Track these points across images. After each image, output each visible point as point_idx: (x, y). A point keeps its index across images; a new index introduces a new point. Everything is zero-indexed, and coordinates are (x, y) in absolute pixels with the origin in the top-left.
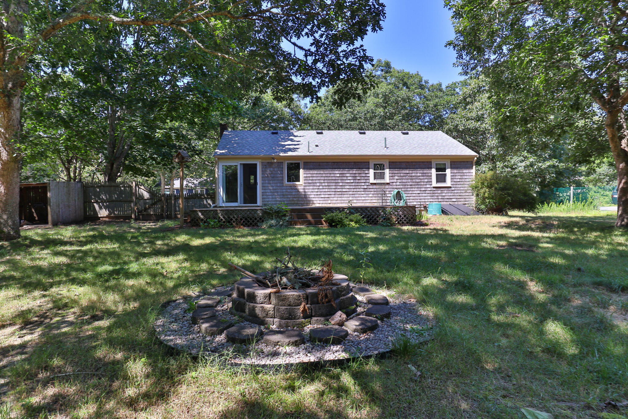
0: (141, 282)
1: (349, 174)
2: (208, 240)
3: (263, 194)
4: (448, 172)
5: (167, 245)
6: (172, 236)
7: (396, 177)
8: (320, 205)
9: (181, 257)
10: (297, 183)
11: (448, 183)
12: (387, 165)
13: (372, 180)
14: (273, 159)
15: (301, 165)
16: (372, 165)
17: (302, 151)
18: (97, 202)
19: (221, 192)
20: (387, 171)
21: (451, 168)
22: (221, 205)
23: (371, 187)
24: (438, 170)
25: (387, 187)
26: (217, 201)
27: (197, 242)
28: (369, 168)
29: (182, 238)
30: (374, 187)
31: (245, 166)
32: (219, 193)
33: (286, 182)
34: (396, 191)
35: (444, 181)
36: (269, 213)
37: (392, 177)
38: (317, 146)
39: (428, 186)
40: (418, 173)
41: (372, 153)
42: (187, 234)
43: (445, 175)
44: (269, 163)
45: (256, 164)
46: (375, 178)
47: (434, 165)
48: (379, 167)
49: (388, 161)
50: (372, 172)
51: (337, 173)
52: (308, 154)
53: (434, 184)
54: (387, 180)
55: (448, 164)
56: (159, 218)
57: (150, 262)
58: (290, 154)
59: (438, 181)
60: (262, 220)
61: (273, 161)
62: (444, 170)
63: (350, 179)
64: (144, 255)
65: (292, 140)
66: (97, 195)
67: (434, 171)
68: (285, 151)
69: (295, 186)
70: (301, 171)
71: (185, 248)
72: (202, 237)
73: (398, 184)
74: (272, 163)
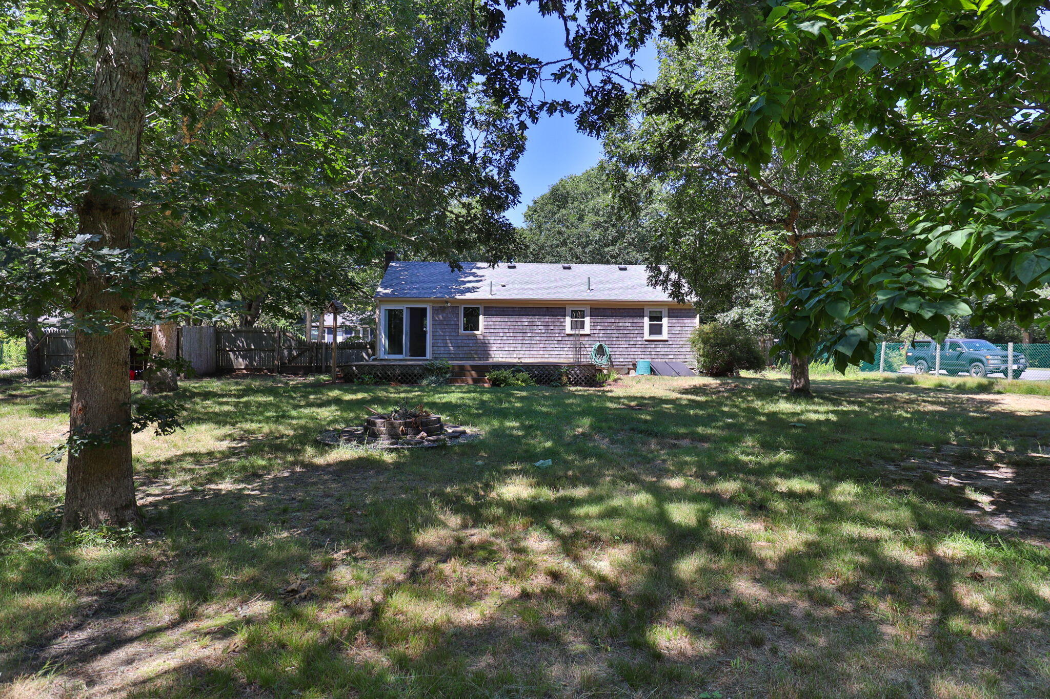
0: (302, 422)
1: (539, 322)
2: (360, 396)
3: (434, 345)
4: (665, 321)
5: (320, 399)
6: (324, 391)
7: (599, 328)
8: (504, 360)
9: (333, 408)
10: (476, 332)
11: (665, 336)
12: (588, 311)
13: (568, 330)
14: (447, 302)
15: (482, 310)
16: (569, 311)
17: (483, 294)
18: (232, 350)
19: (384, 340)
20: (587, 320)
21: (669, 317)
22: (382, 357)
23: (567, 339)
24: (651, 319)
25: (586, 339)
26: (378, 352)
27: (348, 397)
28: (565, 316)
29: (335, 393)
30: (571, 338)
31: (413, 311)
32: (380, 340)
33: (461, 331)
34: (598, 344)
35: (659, 332)
36: (430, 370)
37: (593, 327)
38: (504, 286)
39: (639, 339)
40: (627, 322)
41: (570, 297)
42: (339, 390)
43: (661, 325)
44: (442, 307)
45: (425, 309)
46: (572, 329)
47: (647, 312)
48: (578, 314)
49: (589, 307)
50: (568, 320)
51: (525, 320)
52: (490, 297)
53: (647, 336)
54: (587, 331)
55: (665, 312)
56: (307, 371)
57: (307, 411)
58: (469, 296)
59: (651, 333)
60: (422, 377)
61: (446, 305)
62: (660, 319)
63: (541, 329)
64: (301, 407)
65: (474, 275)
66: (233, 342)
67: (646, 320)
68: (463, 292)
69: (475, 336)
70: (481, 318)
71: (337, 401)
72: (355, 392)
73: (601, 335)
74: (445, 308)
